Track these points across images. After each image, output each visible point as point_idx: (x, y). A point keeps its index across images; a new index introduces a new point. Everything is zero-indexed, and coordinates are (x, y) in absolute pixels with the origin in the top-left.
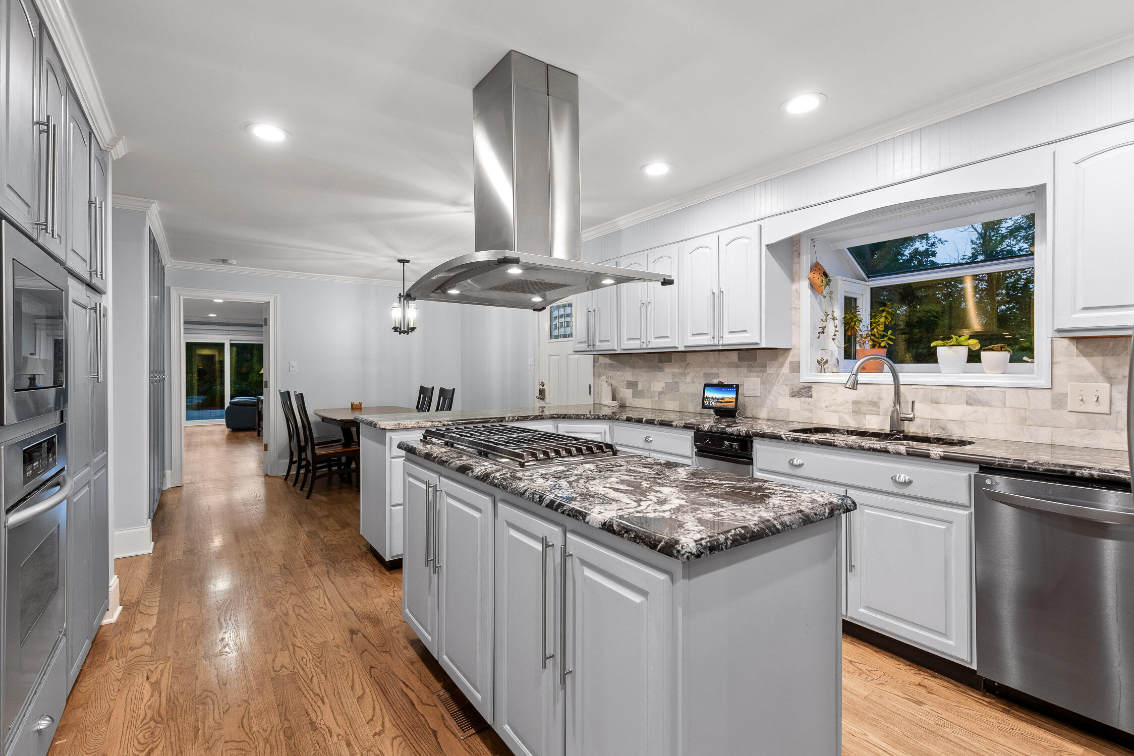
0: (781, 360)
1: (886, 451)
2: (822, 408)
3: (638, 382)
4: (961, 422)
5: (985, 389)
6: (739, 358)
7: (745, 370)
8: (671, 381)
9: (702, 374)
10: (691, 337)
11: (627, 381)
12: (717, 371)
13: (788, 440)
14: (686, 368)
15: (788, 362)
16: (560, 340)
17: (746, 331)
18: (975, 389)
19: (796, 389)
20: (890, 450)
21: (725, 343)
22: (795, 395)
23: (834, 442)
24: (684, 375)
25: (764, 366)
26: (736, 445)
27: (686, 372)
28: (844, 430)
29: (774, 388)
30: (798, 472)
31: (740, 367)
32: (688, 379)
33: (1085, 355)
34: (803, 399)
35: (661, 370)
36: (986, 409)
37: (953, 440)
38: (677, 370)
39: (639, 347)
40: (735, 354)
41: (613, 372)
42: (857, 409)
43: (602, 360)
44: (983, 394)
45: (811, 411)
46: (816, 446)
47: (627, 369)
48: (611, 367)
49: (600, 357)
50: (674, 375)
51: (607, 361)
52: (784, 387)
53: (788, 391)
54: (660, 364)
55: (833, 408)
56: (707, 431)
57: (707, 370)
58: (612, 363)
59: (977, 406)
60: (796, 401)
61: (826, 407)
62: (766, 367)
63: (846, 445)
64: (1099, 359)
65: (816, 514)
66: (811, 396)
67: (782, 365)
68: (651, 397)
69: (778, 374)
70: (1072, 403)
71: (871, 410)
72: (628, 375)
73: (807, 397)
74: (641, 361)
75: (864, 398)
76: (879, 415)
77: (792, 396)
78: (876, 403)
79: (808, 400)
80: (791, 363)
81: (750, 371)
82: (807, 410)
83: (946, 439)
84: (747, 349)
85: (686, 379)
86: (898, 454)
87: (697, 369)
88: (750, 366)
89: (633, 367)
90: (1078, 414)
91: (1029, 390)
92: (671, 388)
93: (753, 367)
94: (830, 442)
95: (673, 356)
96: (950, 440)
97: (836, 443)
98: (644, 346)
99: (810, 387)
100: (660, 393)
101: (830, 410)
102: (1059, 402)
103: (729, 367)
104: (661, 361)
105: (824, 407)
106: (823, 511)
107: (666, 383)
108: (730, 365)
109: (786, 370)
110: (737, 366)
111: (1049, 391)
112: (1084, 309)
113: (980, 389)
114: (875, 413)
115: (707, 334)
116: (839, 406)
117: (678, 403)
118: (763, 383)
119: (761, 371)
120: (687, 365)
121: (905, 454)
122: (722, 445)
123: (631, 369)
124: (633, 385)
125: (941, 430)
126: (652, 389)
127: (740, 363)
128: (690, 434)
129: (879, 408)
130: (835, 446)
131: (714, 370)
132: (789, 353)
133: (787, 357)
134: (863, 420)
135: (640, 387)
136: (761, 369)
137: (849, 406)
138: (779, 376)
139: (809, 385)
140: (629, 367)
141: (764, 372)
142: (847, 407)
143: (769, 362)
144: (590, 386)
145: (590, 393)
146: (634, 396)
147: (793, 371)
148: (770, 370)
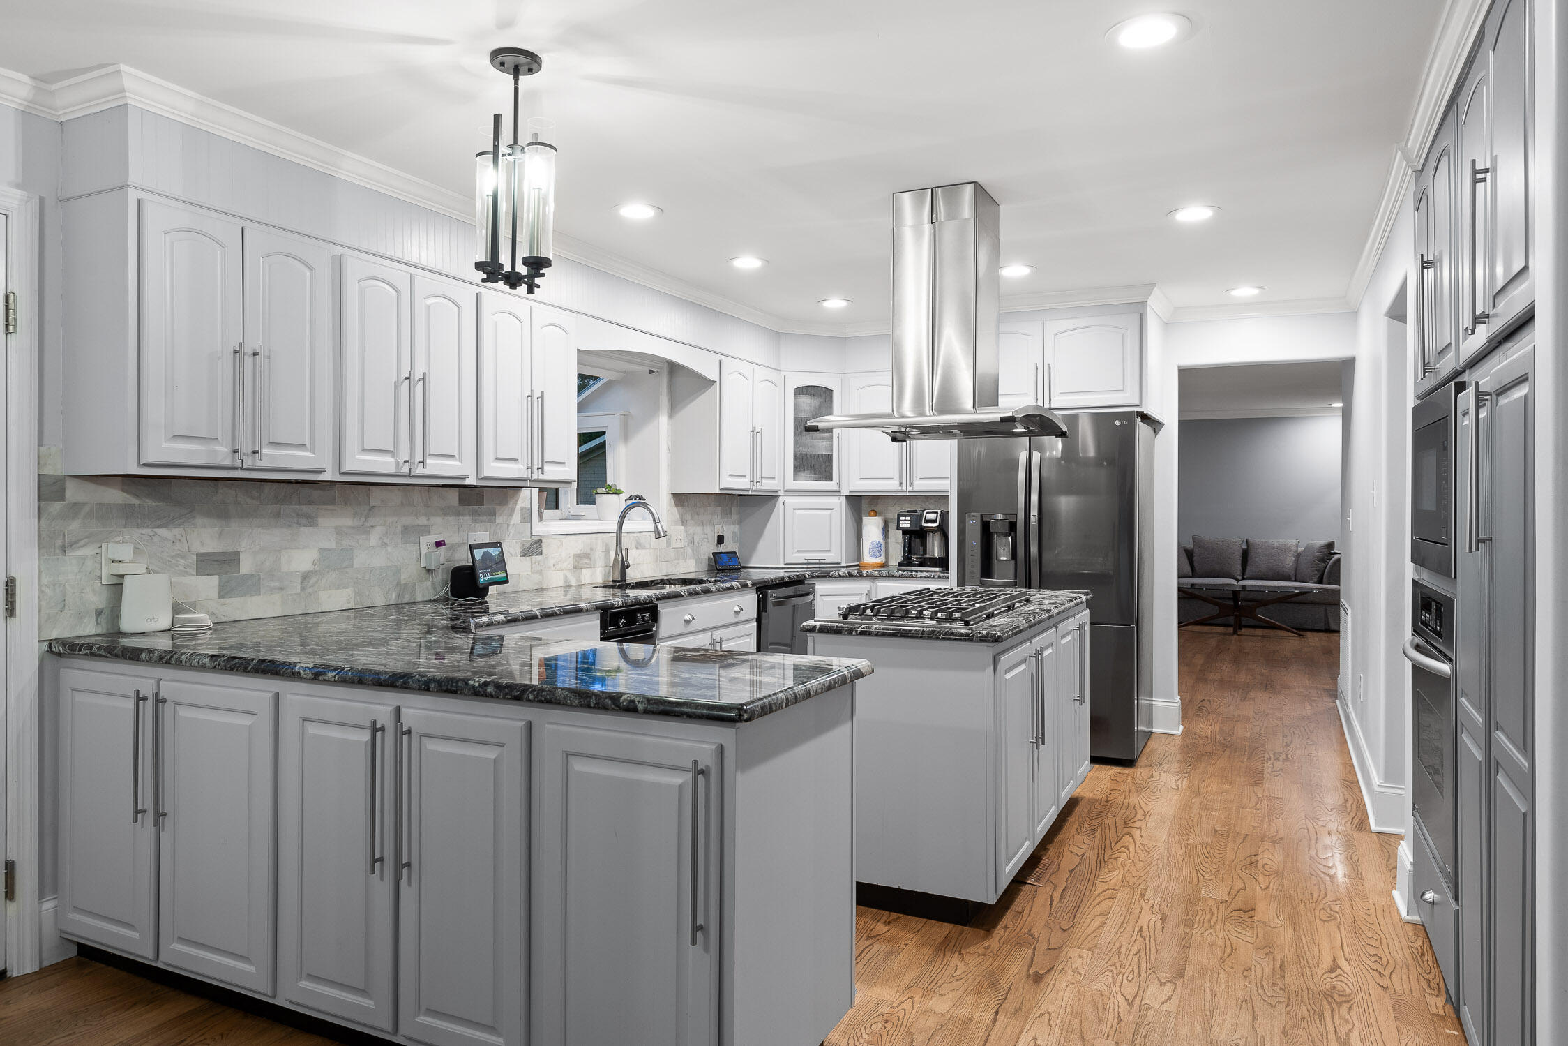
0: (511, 505)
2: (550, 567)
3: (238, 554)
5: (643, 534)
6: (460, 500)
7: (467, 519)
8: (334, 545)
9: (399, 528)
11: (199, 555)
12: (426, 523)
14: (367, 517)
15: (518, 507)
18: (638, 534)
19: (527, 545)
22: (526, 554)
24: (365, 530)
27: (368, 524)
31: (463, 515)
32: (374, 539)
33: (676, 505)
34: (533, 558)
35: (311, 521)
36: (644, 552)
38: (348, 522)
41: (141, 531)
42: (577, 564)
43: (82, 495)
44: (642, 539)
45: (540, 572)
47: (199, 521)
48: (129, 515)
49: (71, 484)
50: (340, 532)
51: (115, 495)
52: (515, 543)
53: (518, 551)
55: (559, 567)
57: (408, 520)
60: (526, 563)
61: (554, 565)
62: (494, 514)
64: (680, 509)
66: (541, 554)
67: (511, 514)
68: (282, 589)
69: (508, 525)
70: (673, 543)
71: (586, 563)
72: (202, 537)
73: (537, 555)
74: (249, 500)
75: (581, 550)
77: (523, 556)
78: (589, 554)
79: (539, 558)
81: (476, 521)
82: (536, 572)
85: (368, 539)
87: (390, 520)
88: (474, 514)
89: (224, 516)
90: (674, 549)
92: (334, 560)
93: (479, 515)
99: (540, 541)
100: (305, 577)
101: (556, 570)
102: (669, 541)
103: (444, 515)
104: (303, 501)
105: (552, 565)
107: (321, 550)
108: (446, 511)
109: (516, 519)
110: (458, 514)
116: (562, 562)
117: (350, 591)
119: (489, 521)
120: (370, 510)
123: (216, 521)
124: (218, 563)
126: (285, 569)
127: (461, 508)
131: (422, 521)
132: (520, 494)
133: (517, 501)
134: (581, 576)
135: (246, 566)
136: (489, 518)
137: (571, 561)
138: (510, 528)
139: (538, 538)
140: (208, 514)
141: (493, 522)
142: (569, 563)
143: (498, 507)
144: (10, 584)
145: (10, 611)
146: (224, 592)
147: (523, 520)
148: (499, 520)
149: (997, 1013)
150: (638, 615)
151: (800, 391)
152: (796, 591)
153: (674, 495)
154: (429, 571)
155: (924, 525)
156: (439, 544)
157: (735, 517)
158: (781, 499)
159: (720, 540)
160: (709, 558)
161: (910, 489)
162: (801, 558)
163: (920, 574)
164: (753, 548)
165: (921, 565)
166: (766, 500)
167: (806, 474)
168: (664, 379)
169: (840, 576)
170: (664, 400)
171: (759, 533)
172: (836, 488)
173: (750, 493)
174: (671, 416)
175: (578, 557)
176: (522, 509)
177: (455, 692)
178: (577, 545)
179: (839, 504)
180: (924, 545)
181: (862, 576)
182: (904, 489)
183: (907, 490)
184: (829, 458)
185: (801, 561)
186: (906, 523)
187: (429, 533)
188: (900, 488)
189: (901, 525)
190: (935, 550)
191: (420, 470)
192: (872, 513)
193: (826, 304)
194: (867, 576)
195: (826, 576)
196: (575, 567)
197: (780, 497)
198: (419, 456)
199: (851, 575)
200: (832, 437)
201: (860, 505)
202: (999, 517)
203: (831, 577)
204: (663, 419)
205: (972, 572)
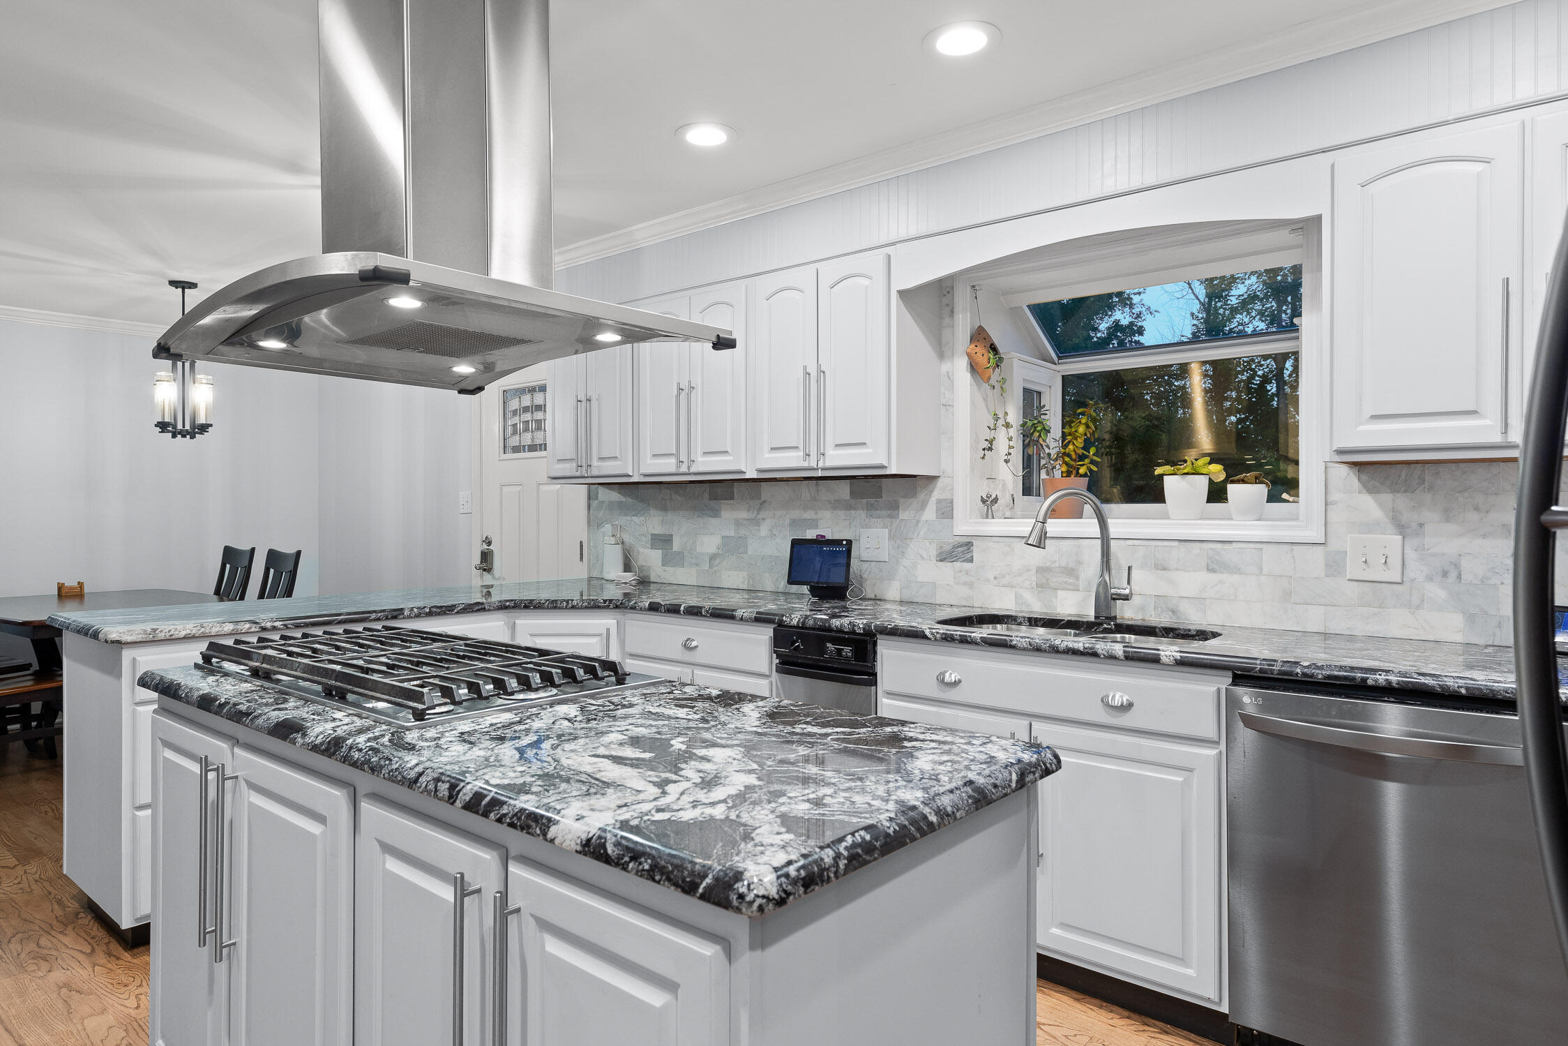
0: (921, 496)
1: (1092, 654)
2: (988, 580)
3: (672, 535)
4: (1199, 600)
5: (1234, 545)
6: (851, 493)
7: (862, 514)
8: (733, 534)
9: (787, 522)
10: (769, 452)
11: (652, 535)
12: (814, 517)
13: (936, 639)
14: (759, 510)
15: (933, 500)
16: (522, 455)
17: (865, 444)
18: (1219, 546)
19: (947, 548)
20: (1100, 651)
21: (829, 464)
22: (945, 559)
23: (1011, 641)
24: (756, 522)
25: (894, 507)
26: (847, 651)
27: (760, 517)
28: (1024, 617)
29: (912, 545)
30: (953, 695)
31: (855, 509)
32: (764, 530)
33: (1371, 490)
34: (957, 564)
35: (716, 513)
36: (1236, 578)
37: (1189, 630)
38: (743, 515)
39: (673, 469)
40: (846, 485)
41: (626, 518)
42: (1044, 581)
43: (604, 494)
44: (1230, 554)
45: (971, 585)
46: (981, 648)
47: (653, 512)
48: (622, 508)
49: (601, 490)
50: (738, 523)
51: (614, 496)
52: (927, 544)
53: (933, 552)
54: (713, 503)
55: (1007, 580)
56: (797, 627)
57: (796, 514)
58: (623, 499)
59: (1222, 573)
60: (948, 569)
61: (995, 578)
62: (897, 508)
63: (1030, 645)
64: (1387, 497)
65: (995, 786)
66: (971, 560)
67: (923, 505)
68: (697, 565)
69: (918, 522)
70: (1353, 569)
71: (1066, 582)
72: (654, 523)
73: (964, 561)
74: (679, 498)
75: (1055, 562)
76: (1079, 590)
77: (941, 561)
78: (1073, 570)
79: (967, 565)
80: (939, 501)
81: (871, 516)
82: (965, 583)
83: (1179, 629)
84: (866, 477)
85: (759, 530)
86: (1112, 657)
87: (778, 513)
88: (870, 507)
89: (664, 509)
90: (1359, 583)
91: (1295, 547)
92: (733, 547)
93: (877, 509)
94: (1005, 640)
95: (737, 488)
96: (1185, 630)
97: (1014, 643)
98: (684, 469)
99: (970, 544)
100: (713, 557)
101: (1000, 585)
102: (1335, 565)
103: (835, 509)
104: (714, 497)
105: (992, 578)
106: (1008, 779)
107: (724, 537)
108: (837, 505)
109: (930, 513)
110: (849, 507)
111: (1322, 548)
112: (1374, 417)
113: (1227, 546)
114: (1070, 587)
115: (797, 447)
116: (1015, 576)
117: (745, 574)
118: (892, 537)
119: (889, 516)
120: (761, 504)
121: (1122, 658)
122: (823, 650)
123: (660, 512)
124: (663, 541)
125: (1170, 614)
126: (699, 550)
127: (853, 502)
128: (767, 633)
129: (1077, 578)
130: (1013, 647)
131: (808, 515)
132: (936, 484)
133: (931, 492)
134: (1054, 600)
135: (676, 546)
136: (889, 512)
137: (1031, 576)
138: (920, 525)
139: (968, 540)
140: (656, 508)
141: (896, 517)
142: (1028, 578)
143: (902, 500)
144: (581, 545)
145: (581, 558)
146: (666, 562)
147: (944, 516)
148: (903, 515)
150: (829, 645)
175: (1048, 572)
187: (817, 527)
196: (1040, 585)
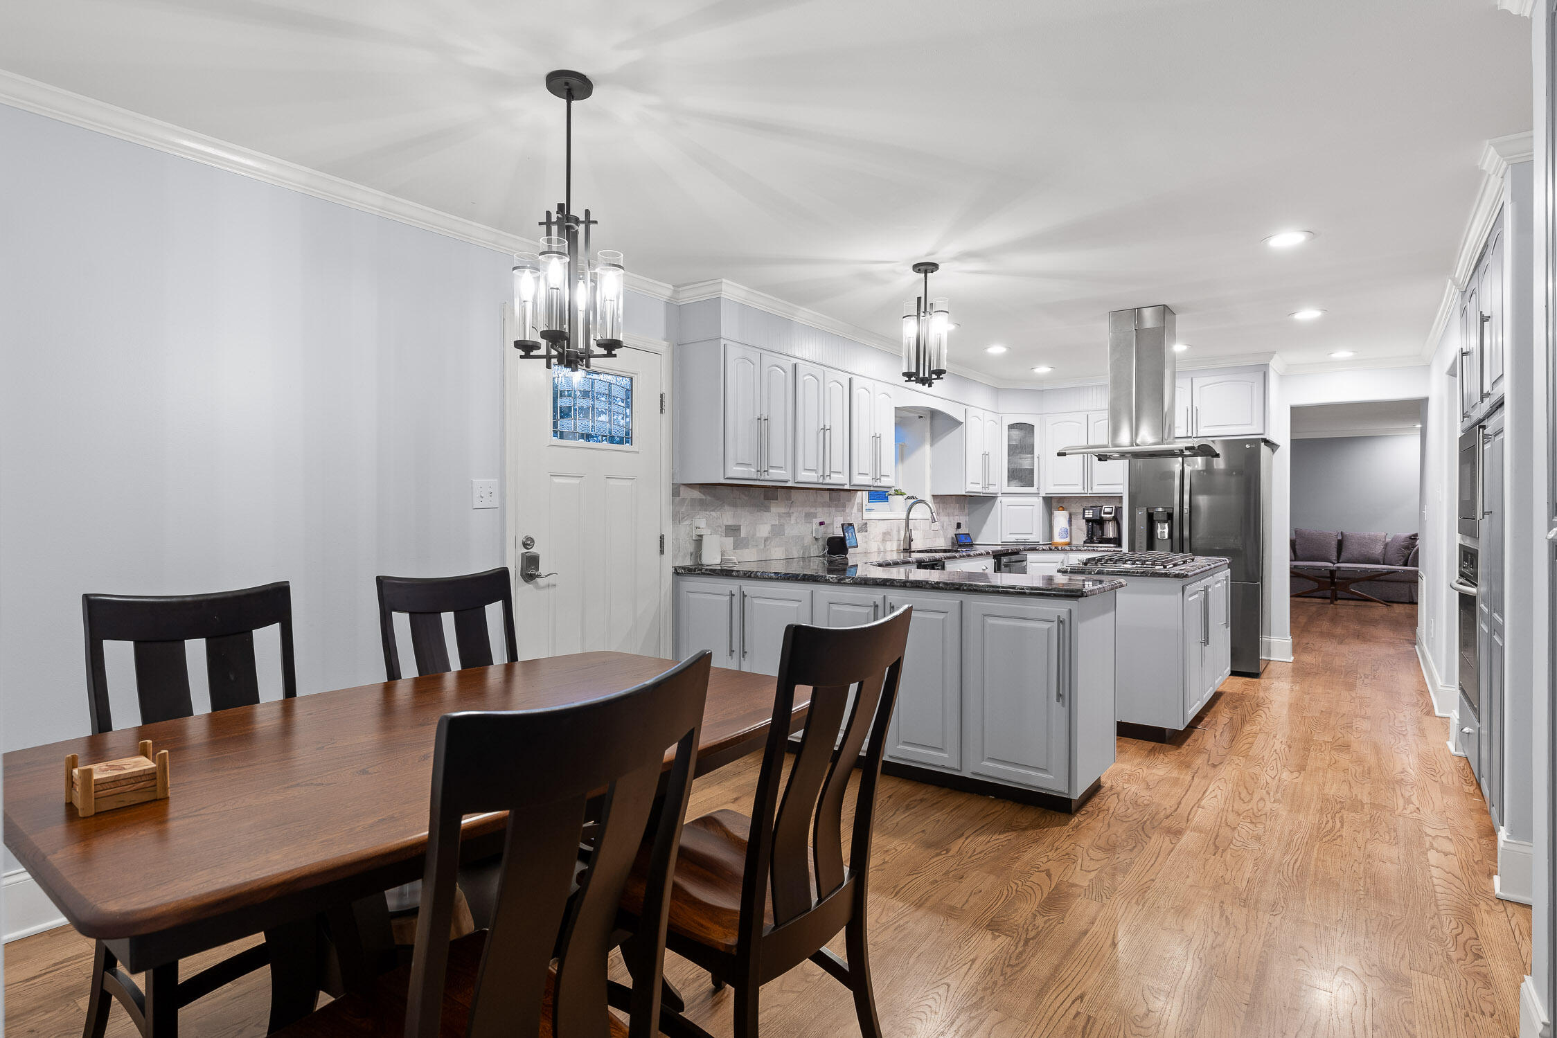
0: (853, 501)
2: (872, 539)
3: (740, 525)
6: (830, 498)
7: (834, 510)
8: (777, 523)
9: (804, 514)
11: (726, 526)
12: (815, 511)
14: (790, 507)
18: (917, 521)
19: (863, 525)
22: (859, 531)
24: (789, 515)
27: (791, 512)
31: (832, 507)
32: (793, 520)
35: (767, 509)
38: (783, 510)
40: (827, 494)
41: (706, 513)
42: (884, 538)
43: (687, 494)
45: (866, 543)
47: (727, 508)
48: (703, 505)
49: (682, 488)
50: (780, 516)
51: (696, 494)
53: (861, 528)
54: (766, 502)
55: (875, 539)
57: (807, 509)
58: (704, 497)
60: (861, 536)
61: (873, 537)
62: (846, 506)
67: (852, 508)
68: (756, 546)
69: (853, 513)
71: (890, 537)
72: (727, 517)
73: (868, 531)
74: (745, 498)
75: (886, 530)
77: (862, 532)
78: (890, 532)
79: (866, 533)
81: (837, 511)
85: (791, 520)
87: (800, 509)
88: (837, 506)
89: (735, 505)
92: (777, 531)
93: (839, 507)
95: (779, 492)
99: (866, 524)
100: (766, 540)
101: (874, 541)
103: (823, 506)
104: (767, 498)
107: (772, 525)
108: (824, 505)
109: (855, 510)
110: (829, 506)
116: (877, 537)
117: (783, 548)
123: (732, 508)
124: (733, 531)
126: (758, 535)
127: (830, 502)
131: (812, 510)
132: (857, 495)
133: (856, 498)
135: (743, 533)
136: (844, 508)
137: (881, 536)
139: (867, 521)
140: (729, 505)
141: (844, 511)
142: (880, 538)
143: (847, 503)
144: (662, 538)
145: (662, 552)
146: (736, 546)
147: (858, 510)
148: (849, 510)
149: (1193, 777)
151: (1011, 427)
152: (1010, 559)
153: (933, 496)
154: (816, 539)
155: (1103, 515)
156: (821, 524)
157: (967, 511)
158: (999, 499)
159: (959, 526)
160: (953, 538)
161: (1090, 491)
162: (1012, 538)
163: (1099, 549)
164: (979, 531)
165: (1100, 543)
166: (988, 500)
167: (1015, 482)
168: (928, 421)
169: (1044, 550)
170: (928, 435)
171: (984, 521)
172: (1036, 492)
173: (982, 495)
174: (932, 445)
175: (884, 534)
176: (858, 504)
177: (921, 587)
178: (883, 527)
179: (1039, 502)
180: (1102, 529)
181: (1058, 550)
182: (1086, 492)
183: (1089, 493)
184: (1032, 471)
185: (1012, 541)
186: (1089, 515)
187: (816, 518)
188: (1083, 492)
189: (1086, 516)
190: (1110, 532)
191: (827, 480)
192: (1061, 509)
193: (1036, 370)
194: (1062, 550)
195: (1033, 550)
196: (883, 540)
197: (998, 498)
198: (827, 473)
199: (1051, 549)
200: (1033, 458)
201: (1053, 503)
202: (1160, 510)
203: (1037, 550)
204: (927, 447)
205: (1141, 547)
